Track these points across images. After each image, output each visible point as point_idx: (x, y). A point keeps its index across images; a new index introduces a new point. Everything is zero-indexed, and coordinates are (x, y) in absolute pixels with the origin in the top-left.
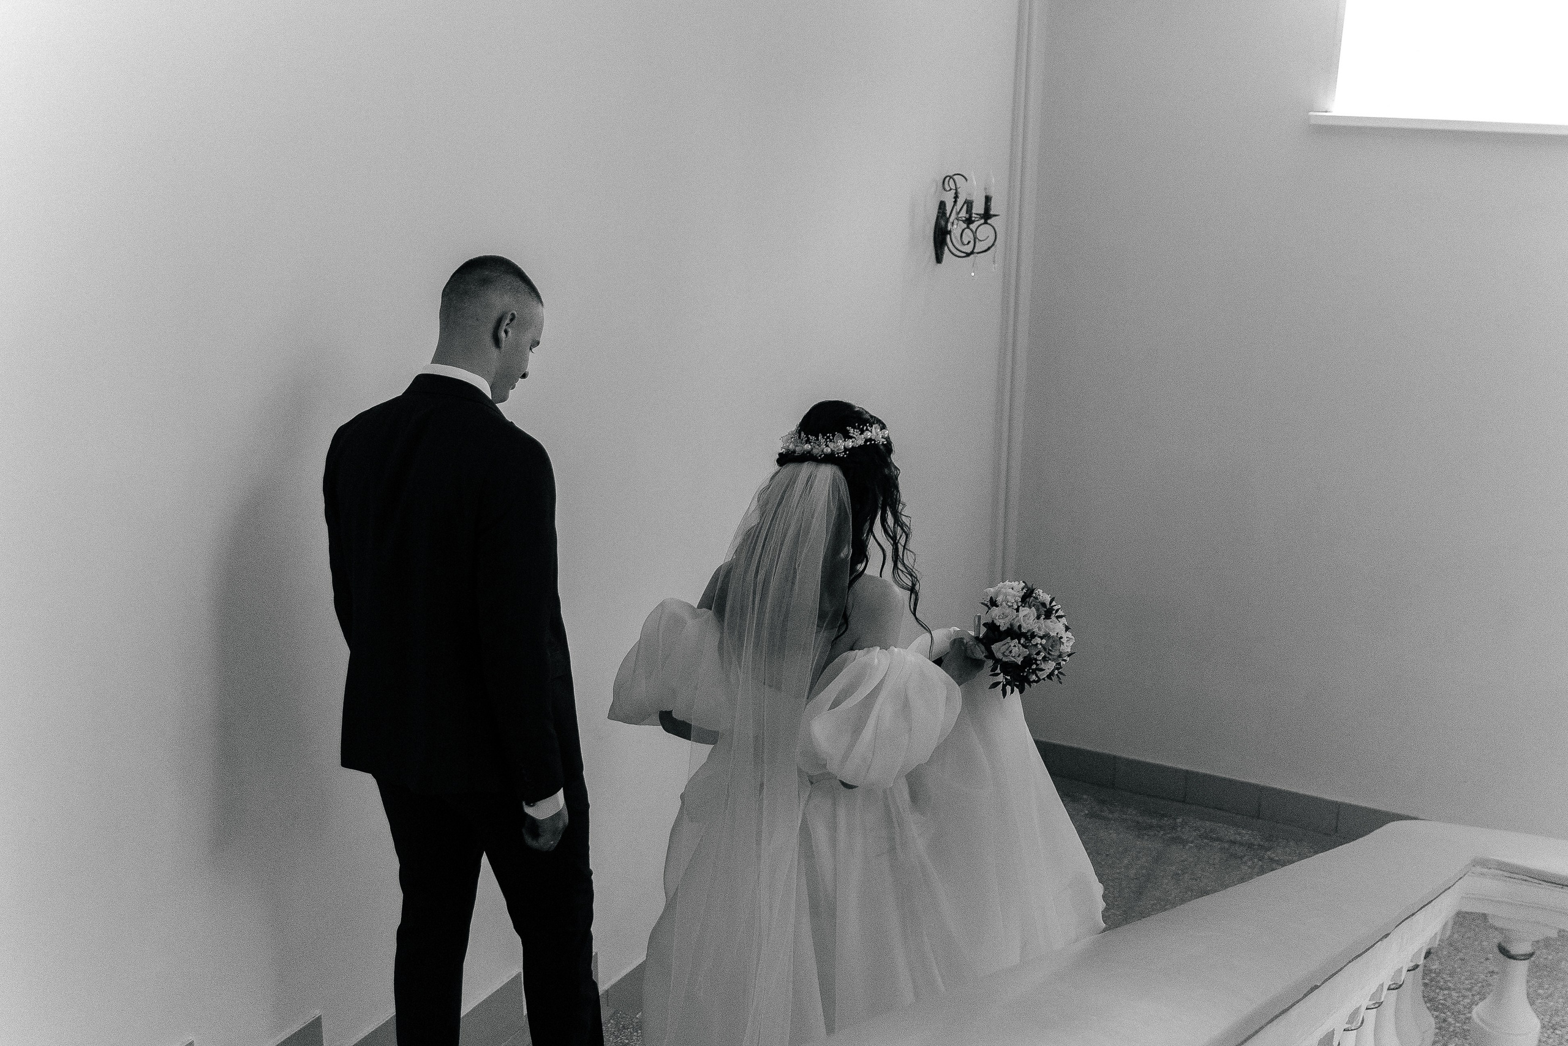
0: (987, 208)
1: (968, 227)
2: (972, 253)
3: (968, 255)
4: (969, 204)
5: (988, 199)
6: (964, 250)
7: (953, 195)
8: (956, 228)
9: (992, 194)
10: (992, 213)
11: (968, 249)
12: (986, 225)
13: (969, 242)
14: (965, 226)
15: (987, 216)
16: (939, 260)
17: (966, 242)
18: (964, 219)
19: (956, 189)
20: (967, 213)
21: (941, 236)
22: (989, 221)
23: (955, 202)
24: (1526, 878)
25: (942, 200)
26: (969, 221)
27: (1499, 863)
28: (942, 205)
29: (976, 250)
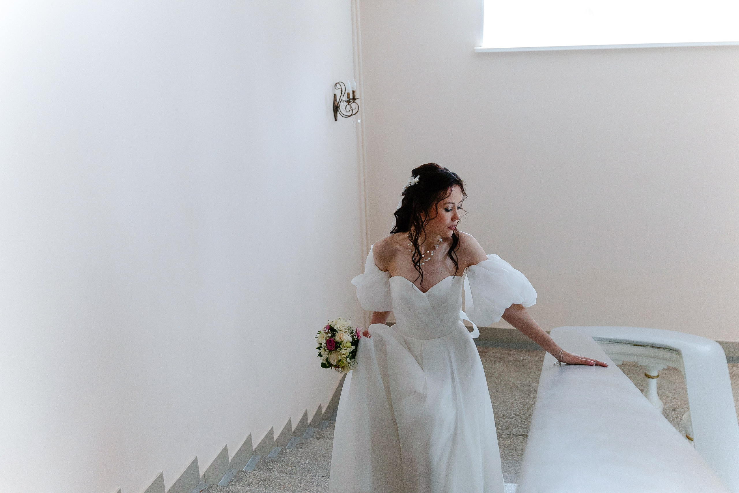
0: (354, 96)
1: (349, 104)
2: (352, 115)
3: (350, 116)
4: (348, 94)
5: (354, 92)
6: (346, 115)
7: (341, 91)
8: (343, 106)
9: (355, 90)
10: (356, 97)
11: (350, 114)
12: (354, 103)
13: (350, 111)
14: (347, 104)
15: (354, 99)
16: (336, 119)
17: (348, 111)
18: (346, 101)
19: (341, 88)
20: (348, 98)
21: (336, 109)
22: (355, 101)
23: (341, 94)
24: (609, 342)
25: (335, 93)
26: (349, 102)
27: (599, 338)
28: (335, 96)
29: (353, 114)
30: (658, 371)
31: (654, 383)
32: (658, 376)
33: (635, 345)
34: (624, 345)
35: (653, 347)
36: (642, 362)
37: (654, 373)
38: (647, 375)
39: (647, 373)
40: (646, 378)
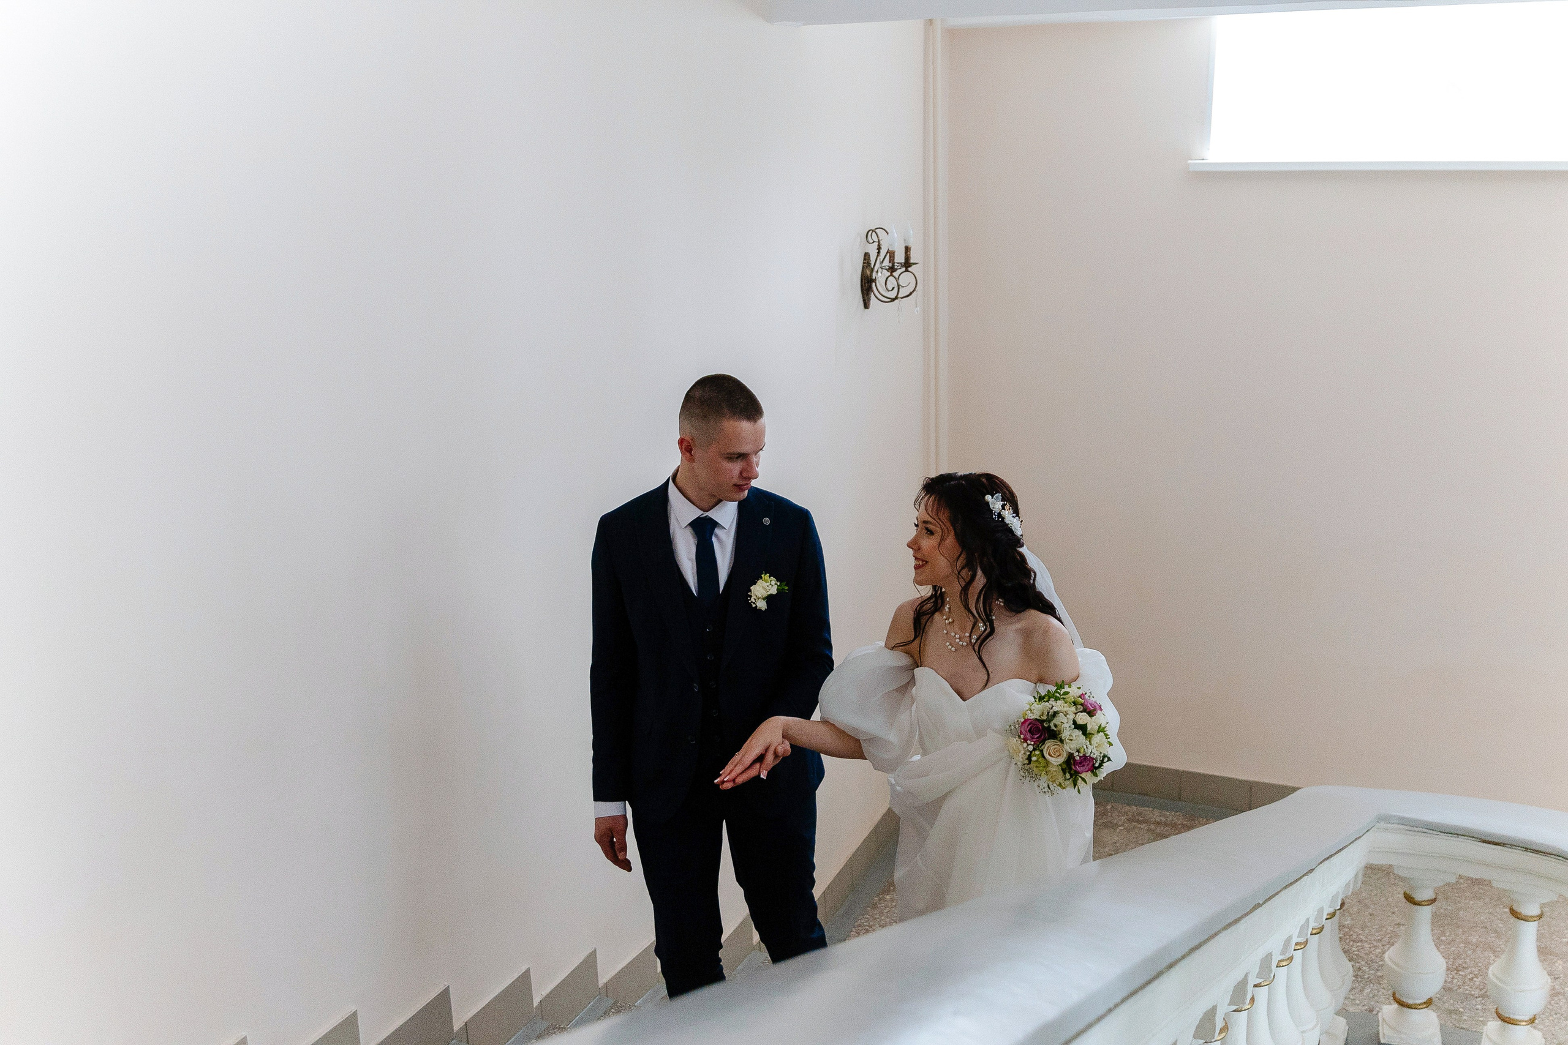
0: (907, 258)
1: (891, 275)
2: (896, 298)
3: (893, 300)
4: (891, 253)
5: (907, 249)
6: (889, 296)
7: (877, 247)
8: (880, 276)
9: (910, 245)
10: (912, 261)
11: (893, 295)
12: (907, 273)
13: (893, 288)
14: (888, 273)
15: (908, 264)
16: (866, 305)
17: (890, 289)
18: (888, 268)
19: (879, 242)
20: (890, 262)
21: (867, 284)
22: (910, 269)
23: (879, 253)
24: (1424, 830)
25: (867, 251)
26: (892, 269)
27: (1400, 818)
28: (867, 256)
29: (899, 296)
30: (1542, 906)
31: (1529, 932)
32: (1540, 916)
33: (1484, 841)
34: (1461, 839)
35: (1527, 849)
36: (1501, 881)
37: (1532, 910)
38: (1514, 913)
39: (1515, 908)
40: (1513, 919)
